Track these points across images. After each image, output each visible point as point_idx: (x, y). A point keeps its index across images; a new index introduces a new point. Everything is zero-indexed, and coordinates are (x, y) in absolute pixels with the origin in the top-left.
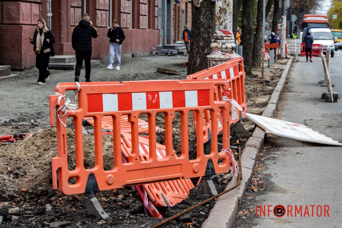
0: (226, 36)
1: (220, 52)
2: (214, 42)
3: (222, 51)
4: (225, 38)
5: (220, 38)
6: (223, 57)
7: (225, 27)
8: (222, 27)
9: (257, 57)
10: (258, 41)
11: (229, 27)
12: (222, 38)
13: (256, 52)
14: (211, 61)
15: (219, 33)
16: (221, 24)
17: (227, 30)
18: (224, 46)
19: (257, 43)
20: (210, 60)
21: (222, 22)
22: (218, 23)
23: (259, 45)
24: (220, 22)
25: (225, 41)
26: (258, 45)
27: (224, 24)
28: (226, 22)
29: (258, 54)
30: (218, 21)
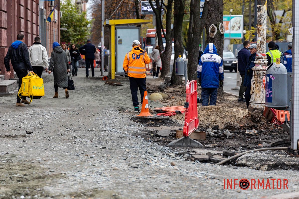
0: (264, 57)
1: (261, 65)
2: (257, 60)
3: (262, 65)
4: (264, 58)
5: (261, 58)
6: (263, 68)
7: (263, 52)
8: (261, 52)
9: (167, 70)
10: (168, 57)
11: (265, 52)
12: (262, 58)
13: (167, 66)
14: (256, 71)
15: (260, 55)
16: (261, 50)
17: (264, 53)
18: (263, 62)
19: (167, 59)
20: (254, 70)
21: (262, 49)
22: (259, 50)
23: (169, 61)
24: (261, 49)
25: (263, 59)
26: (167, 60)
27: (263, 50)
28: (264, 49)
29: (168, 68)
30: (259, 49)
